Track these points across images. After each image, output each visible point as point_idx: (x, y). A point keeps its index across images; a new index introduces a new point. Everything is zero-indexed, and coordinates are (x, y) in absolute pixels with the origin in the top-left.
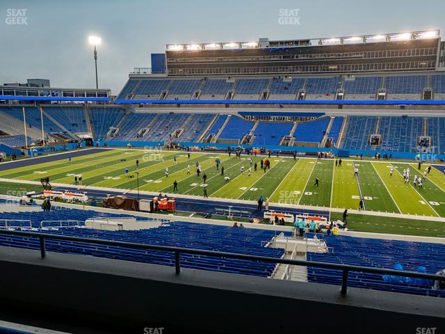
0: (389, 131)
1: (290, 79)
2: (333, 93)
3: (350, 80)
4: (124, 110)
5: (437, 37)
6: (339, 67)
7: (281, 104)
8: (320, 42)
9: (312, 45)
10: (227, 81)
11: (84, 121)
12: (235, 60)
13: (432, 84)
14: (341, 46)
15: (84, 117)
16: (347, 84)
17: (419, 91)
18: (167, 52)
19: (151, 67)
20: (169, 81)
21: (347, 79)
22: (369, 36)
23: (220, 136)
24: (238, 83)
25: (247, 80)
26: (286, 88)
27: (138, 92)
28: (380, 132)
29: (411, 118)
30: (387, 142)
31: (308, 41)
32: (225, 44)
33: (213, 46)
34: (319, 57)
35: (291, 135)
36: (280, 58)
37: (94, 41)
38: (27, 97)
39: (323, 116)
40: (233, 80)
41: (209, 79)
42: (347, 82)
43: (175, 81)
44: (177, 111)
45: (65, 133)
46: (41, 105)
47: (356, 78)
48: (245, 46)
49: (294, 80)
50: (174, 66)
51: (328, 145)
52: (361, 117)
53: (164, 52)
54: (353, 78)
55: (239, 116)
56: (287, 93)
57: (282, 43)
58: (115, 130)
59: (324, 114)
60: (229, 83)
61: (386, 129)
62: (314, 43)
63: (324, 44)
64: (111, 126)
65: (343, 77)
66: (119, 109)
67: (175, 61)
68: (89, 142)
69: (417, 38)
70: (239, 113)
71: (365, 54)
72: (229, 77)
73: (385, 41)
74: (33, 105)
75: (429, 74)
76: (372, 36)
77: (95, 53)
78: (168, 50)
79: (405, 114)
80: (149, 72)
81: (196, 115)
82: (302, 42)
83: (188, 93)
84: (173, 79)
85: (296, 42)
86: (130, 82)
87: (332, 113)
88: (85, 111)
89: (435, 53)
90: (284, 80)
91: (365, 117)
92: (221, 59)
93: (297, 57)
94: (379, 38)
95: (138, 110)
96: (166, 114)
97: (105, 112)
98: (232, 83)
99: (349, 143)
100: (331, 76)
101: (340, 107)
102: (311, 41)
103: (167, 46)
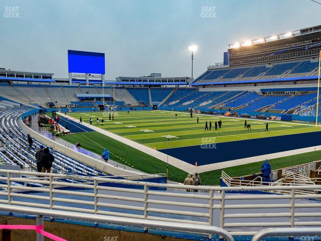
7: (295, 82)
18: (229, 50)
19: (223, 61)
20: (229, 70)
24: (274, 67)
27: (206, 78)
37: (193, 48)
38: (148, 83)
46: (151, 87)
60: (267, 68)
70: (261, 90)
72: (270, 64)
74: (147, 87)
77: (192, 56)
78: (230, 48)
84: (232, 68)
95: (201, 90)
98: (270, 68)
103: (229, 45)
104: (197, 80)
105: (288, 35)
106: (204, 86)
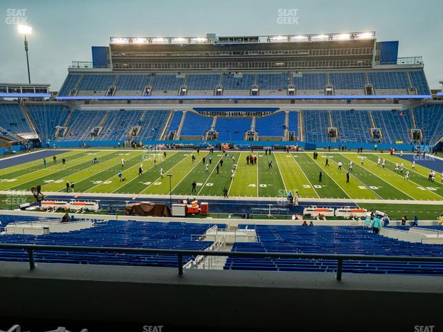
0: (342, 124)
1: (240, 75)
2: (285, 89)
3: (297, 76)
4: (68, 107)
5: (373, 38)
6: (286, 63)
8: (269, 39)
9: (261, 42)
10: (177, 77)
11: (24, 120)
12: (184, 55)
13: (371, 81)
14: (288, 43)
15: (22, 115)
16: (296, 81)
17: (362, 87)
18: (111, 45)
19: (92, 61)
20: (114, 76)
21: (294, 76)
22: (313, 35)
23: (182, 133)
24: (189, 78)
25: (197, 76)
26: (238, 85)
27: (81, 87)
28: (335, 125)
29: (357, 111)
30: (344, 135)
31: (257, 38)
32: (173, 38)
33: (160, 40)
34: (267, 53)
35: (252, 130)
36: (230, 53)
37: (24, 30)
39: (277, 111)
40: (183, 76)
41: (157, 74)
42: (295, 78)
43: (121, 76)
44: (128, 107)
45: (5, 133)
47: (303, 74)
48: (193, 41)
49: (244, 76)
50: (119, 61)
51: (291, 138)
52: (313, 112)
53: (108, 46)
54: (300, 74)
55: (195, 111)
56: (240, 89)
57: (231, 39)
58: (63, 130)
59: (278, 109)
60: (179, 79)
61: (339, 122)
62: (263, 40)
63: (272, 41)
64: (57, 125)
65: (291, 73)
66: (62, 106)
67: (120, 55)
68: (36, 144)
69: (356, 39)
70: (194, 109)
71: (310, 52)
72: (179, 73)
73: (328, 40)
75: (366, 72)
76: (317, 35)
77: (26, 44)
78: (113, 43)
79: (352, 108)
80: (91, 66)
81: (149, 111)
82: (251, 38)
83: (138, 89)
84: (118, 74)
85: (246, 39)
86: (69, 76)
87: (286, 108)
88: (22, 109)
89: (372, 52)
90: (235, 76)
91: (317, 111)
92: (169, 54)
93: (247, 53)
94: (322, 37)
95: (84, 107)
96: (116, 111)
97: (45, 110)
98: (182, 79)
99: (310, 136)
100: (280, 72)
101: (292, 101)
102: (259, 38)
103: (111, 38)
104: (64, 90)
105: (201, 40)
106: (87, 102)
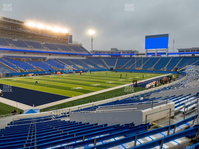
7: (25, 52)
21: (42, 43)
36: (9, 27)
47: (45, 44)
49: (18, 41)
59: (46, 58)
85: (15, 21)
101: (50, 55)
